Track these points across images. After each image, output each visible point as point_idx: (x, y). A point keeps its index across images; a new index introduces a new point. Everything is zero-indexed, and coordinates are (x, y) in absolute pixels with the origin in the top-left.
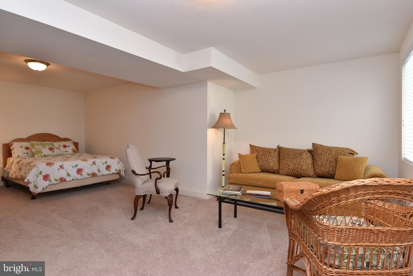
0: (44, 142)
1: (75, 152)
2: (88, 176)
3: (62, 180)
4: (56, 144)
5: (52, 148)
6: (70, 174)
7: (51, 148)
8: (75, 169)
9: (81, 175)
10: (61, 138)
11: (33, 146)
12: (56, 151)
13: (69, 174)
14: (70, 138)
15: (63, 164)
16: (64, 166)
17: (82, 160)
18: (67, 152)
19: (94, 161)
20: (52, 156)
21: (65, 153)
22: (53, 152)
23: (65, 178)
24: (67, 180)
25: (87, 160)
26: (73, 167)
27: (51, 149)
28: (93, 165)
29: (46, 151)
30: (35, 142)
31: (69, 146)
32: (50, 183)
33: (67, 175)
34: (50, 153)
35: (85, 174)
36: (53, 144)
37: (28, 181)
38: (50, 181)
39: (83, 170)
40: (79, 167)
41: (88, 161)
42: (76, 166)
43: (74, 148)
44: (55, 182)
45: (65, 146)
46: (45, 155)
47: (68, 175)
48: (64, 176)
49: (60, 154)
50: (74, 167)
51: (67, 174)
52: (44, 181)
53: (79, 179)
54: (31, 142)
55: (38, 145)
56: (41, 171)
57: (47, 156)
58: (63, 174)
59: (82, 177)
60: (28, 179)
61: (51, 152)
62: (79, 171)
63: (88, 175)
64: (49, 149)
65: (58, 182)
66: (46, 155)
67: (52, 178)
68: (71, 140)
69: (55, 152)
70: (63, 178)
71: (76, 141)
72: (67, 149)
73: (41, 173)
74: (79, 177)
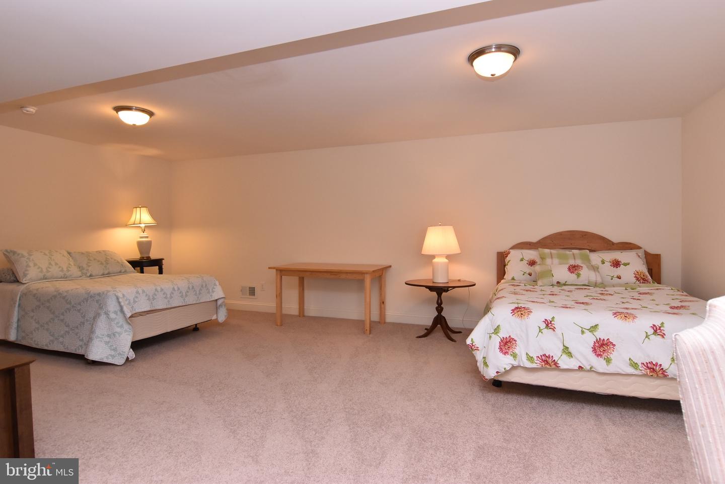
0: (568, 252)
1: (644, 279)
2: (631, 370)
3: (547, 362)
4: (595, 258)
5: (578, 266)
6: (570, 350)
7: (575, 266)
8: (590, 339)
9: (608, 361)
10: (613, 244)
11: (543, 258)
12: (586, 274)
13: (567, 348)
14: (636, 243)
15: (553, 318)
16: (556, 323)
17: (615, 314)
18: (619, 277)
19: (658, 324)
20: (576, 285)
21: (616, 280)
22: (578, 275)
23: (555, 358)
24: (562, 365)
25: (634, 317)
26: (583, 332)
27: (573, 269)
28: (653, 337)
29: (561, 273)
30: (547, 251)
31: (628, 264)
32: (516, 363)
33: (564, 351)
34: (571, 278)
35: (619, 361)
36: (588, 256)
37: (472, 344)
38: (515, 356)
39: (614, 345)
40: (601, 334)
41: (635, 320)
42: (594, 328)
43: (643, 269)
44: (528, 365)
45: (616, 264)
46: (558, 283)
47: (566, 351)
48: (555, 352)
49: (596, 283)
50: (587, 333)
51: (562, 347)
52: (501, 355)
53: (601, 371)
54: (540, 249)
55: (552, 258)
56: (498, 327)
57: (565, 285)
58: (550, 345)
59: (611, 369)
60: (472, 339)
61: (574, 276)
62: (602, 347)
63: (634, 365)
64: (569, 269)
65: (534, 366)
66: (562, 282)
67: (520, 349)
68: (639, 248)
69: (582, 278)
70: (549, 357)
71: (653, 251)
72: (620, 271)
73: (497, 330)
74: (599, 364)
